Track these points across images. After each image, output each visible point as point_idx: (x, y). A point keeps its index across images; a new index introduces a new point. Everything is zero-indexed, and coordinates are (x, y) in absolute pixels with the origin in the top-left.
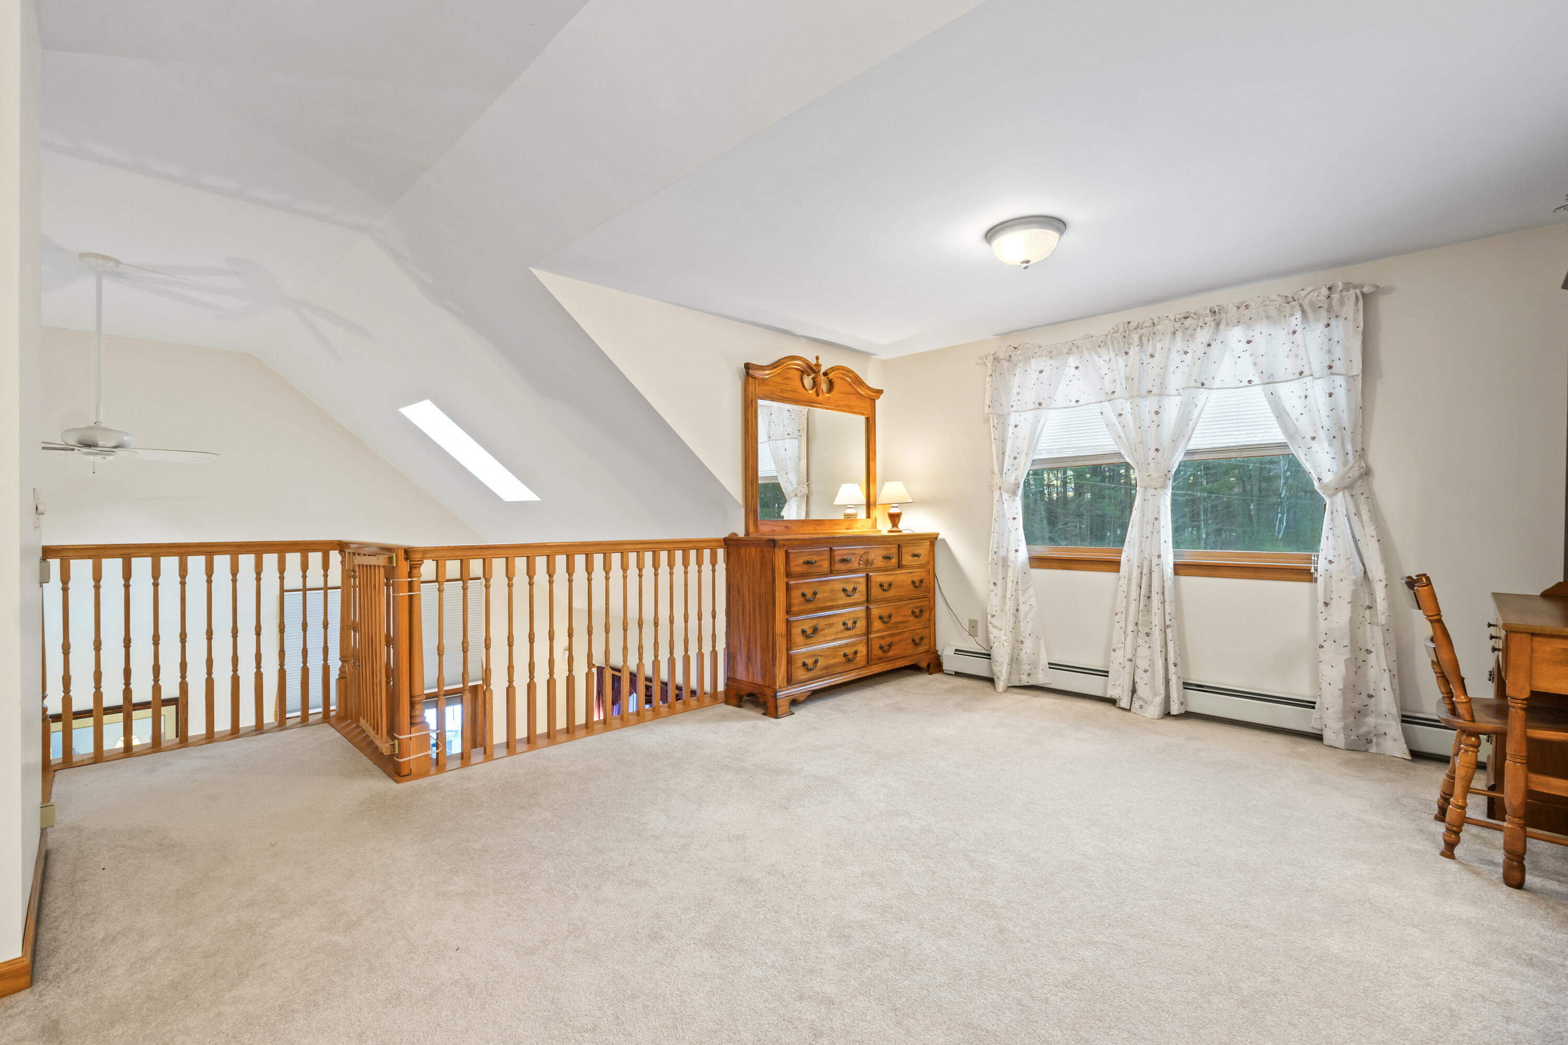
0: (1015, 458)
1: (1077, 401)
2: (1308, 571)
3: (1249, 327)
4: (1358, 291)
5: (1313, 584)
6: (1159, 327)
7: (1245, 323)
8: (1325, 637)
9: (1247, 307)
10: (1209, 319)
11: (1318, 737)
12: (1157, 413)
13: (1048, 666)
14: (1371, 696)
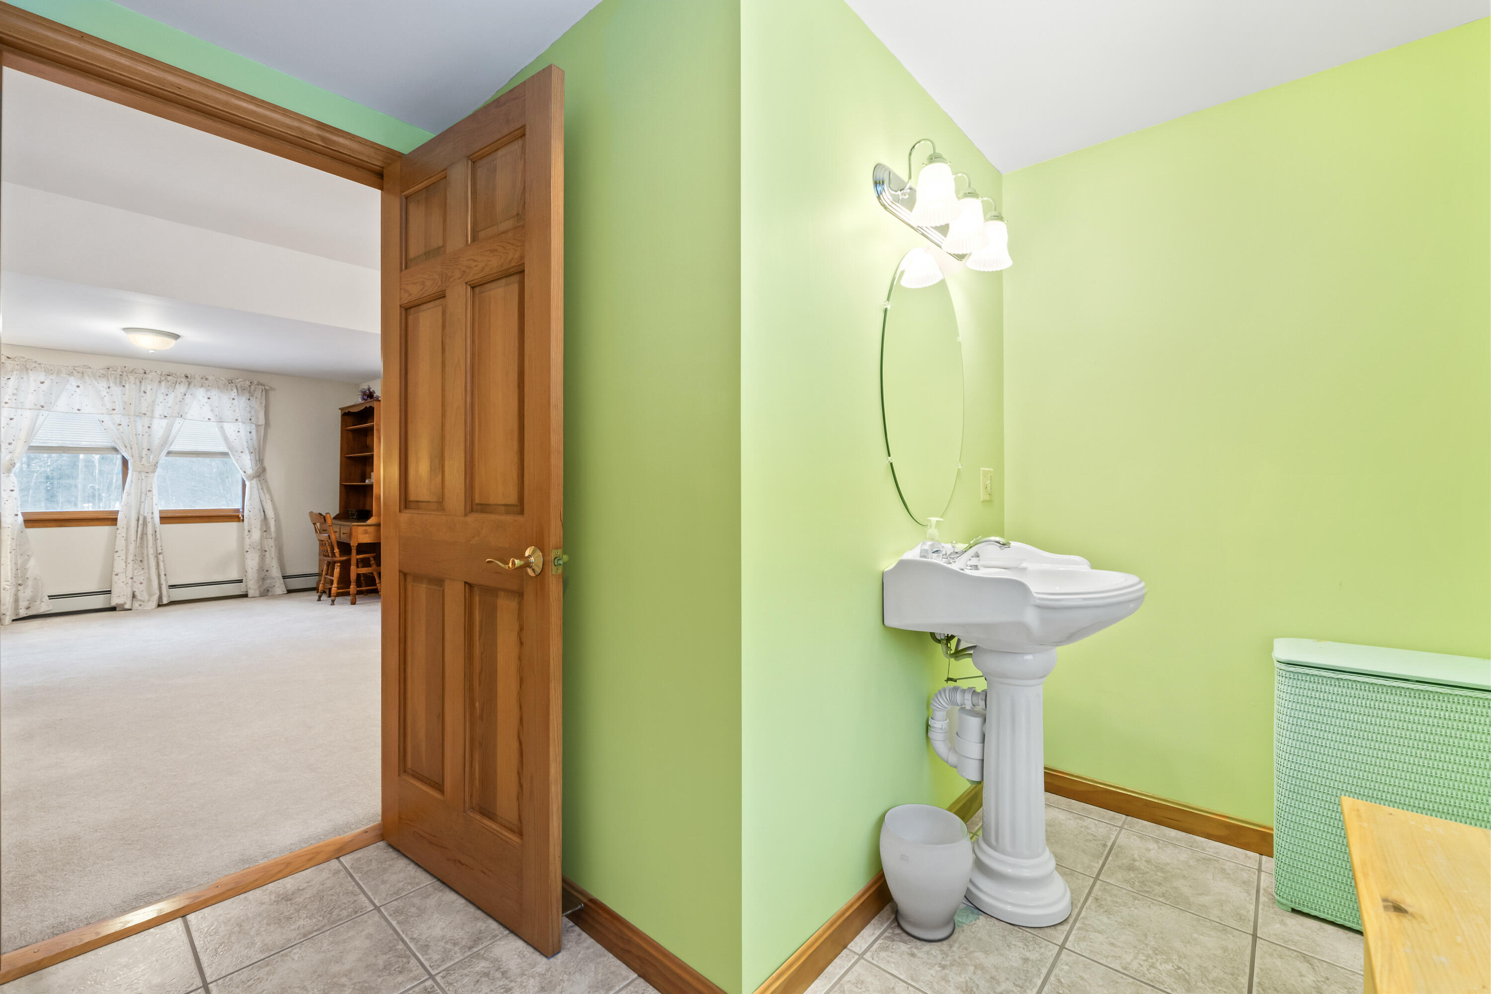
0: (10, 444)
1: (79, 410)
2: (238, 517)
3: (208, 390)
4: (263, 387)
5: (241, 523)
6: (149, 376)
7: (205, 387)
8: (249, 547)
9: (207, 379)
10: (184, 380)
11: (245, 596)
12: (149, 427)
13: (48, 598)
14: (267, 571)
